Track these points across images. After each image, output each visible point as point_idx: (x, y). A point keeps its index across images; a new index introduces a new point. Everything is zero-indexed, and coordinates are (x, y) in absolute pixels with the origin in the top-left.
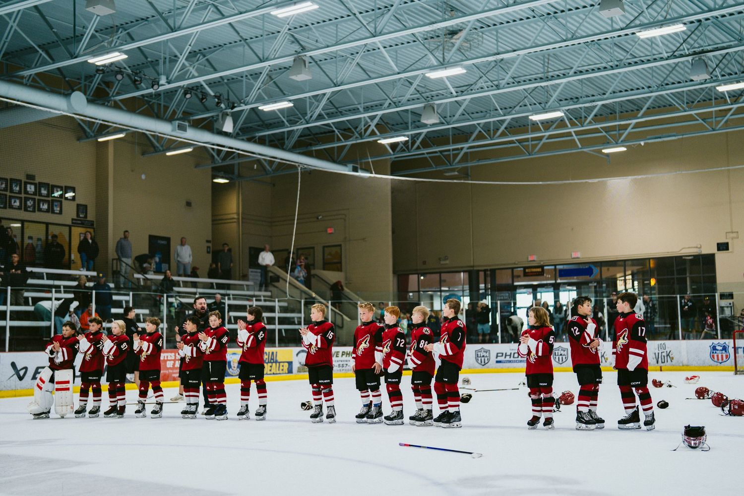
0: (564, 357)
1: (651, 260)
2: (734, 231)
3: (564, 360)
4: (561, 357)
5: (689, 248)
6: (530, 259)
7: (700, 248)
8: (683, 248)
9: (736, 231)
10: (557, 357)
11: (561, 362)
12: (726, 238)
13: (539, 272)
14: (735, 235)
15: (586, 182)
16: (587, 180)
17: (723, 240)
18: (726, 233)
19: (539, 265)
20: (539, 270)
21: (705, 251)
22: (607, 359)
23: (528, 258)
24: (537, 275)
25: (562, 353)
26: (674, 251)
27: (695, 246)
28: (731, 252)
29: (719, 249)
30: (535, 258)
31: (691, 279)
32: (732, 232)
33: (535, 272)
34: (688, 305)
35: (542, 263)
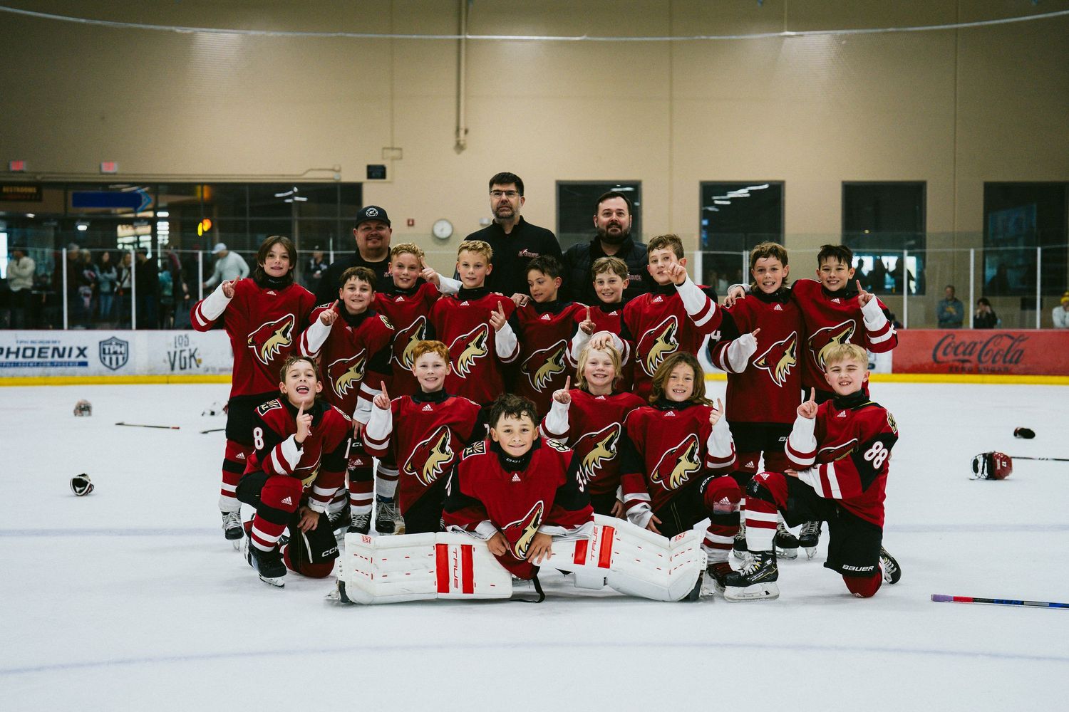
0: (120, 357)
1: (205, 187)
2: (395, 146)
3: (121, 362)
4: (114, 357)
5: (320, 170)
6: (13, 167)
7: (339, 171)
8: (309, 170)
9: (400, 146)
10: (107, 358)
11: (114, 365)
12: (383, 158)
13: (31, 194)
14: (396, 153)
15: (171, 31)
16: (173, 28)
17: (377, 161)
18: (384, 148)
19: (32, 180)
20: (32, 190)
21: (347, 177)
22: (200, 361)
23: (8, 166)
24: (30, 200)
25: (118, 349)
26: (294, 173)
27: (331, 167)
28: (390, 182)
29: (370, 176)
30: (23, 166)
31: (300, 222)
32: (393, 149)
33: (24, 193)
34: (320, 269)
35: (39, 177)
